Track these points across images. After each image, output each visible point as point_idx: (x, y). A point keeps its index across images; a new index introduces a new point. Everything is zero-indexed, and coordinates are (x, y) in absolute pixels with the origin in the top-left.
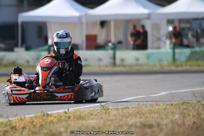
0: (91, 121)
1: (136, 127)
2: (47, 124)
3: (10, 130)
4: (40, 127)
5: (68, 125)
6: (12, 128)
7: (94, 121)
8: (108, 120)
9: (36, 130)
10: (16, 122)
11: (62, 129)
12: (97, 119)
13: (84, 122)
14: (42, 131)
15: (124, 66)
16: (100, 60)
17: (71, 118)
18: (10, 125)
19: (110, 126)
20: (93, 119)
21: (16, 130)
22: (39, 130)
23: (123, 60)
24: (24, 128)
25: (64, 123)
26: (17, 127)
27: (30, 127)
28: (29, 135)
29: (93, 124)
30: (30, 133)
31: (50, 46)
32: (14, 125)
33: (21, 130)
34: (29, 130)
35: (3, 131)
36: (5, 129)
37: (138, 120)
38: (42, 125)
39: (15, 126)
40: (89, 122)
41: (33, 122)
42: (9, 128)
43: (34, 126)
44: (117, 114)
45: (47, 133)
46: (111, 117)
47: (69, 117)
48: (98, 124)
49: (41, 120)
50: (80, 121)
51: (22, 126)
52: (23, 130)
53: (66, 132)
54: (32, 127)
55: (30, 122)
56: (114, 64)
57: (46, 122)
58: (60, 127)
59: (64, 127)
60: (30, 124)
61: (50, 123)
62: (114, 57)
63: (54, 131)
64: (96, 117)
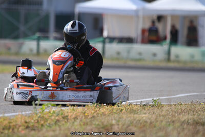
0: (143, 115)
1: (188, 123)
2: (99, 115)
3: (62, 119)
4: (91, 118)
5: (120, 118)
6: (63, 118)
7: (147, 115)
8: (160, 115)
9: (88, 121)
10: (68, 112)
11: (114, 122)
12: (149, 113)
13: (136, 115)
14: (94, 123)
15: (178, 62)
16: (155, 55)
17: (123, 111)
18: (62, 114)
19: (162, 121)
20: (145, 114)
21: (68, 119)
22: (90, 121)
23: (177, 56)
24: (76, 118)
25: (116, 115)
26: (69, 117)
27: (82, 117)
28: (80, 125)
29: (144, 118)
30: (82, 124)
31: (105, 39)
32: (66, 114)
33: (73, 120)
34: (81, 120)
35: (55, 120)
36: (57, 118)
37: (190, 117)
38: (94, 117)
39: (67, 116)
40: (140, 116)
41: (85, 113)
42: (60, 117)
43: (86, 117)
44: (170, 110)
45: (98, 125)
46: (164, 113)
47: (121, 110)
48: (150, 119)
49: (93, 112)
50: (132, 115)
51: (74, 116)
52: (75, 121)
53: (118, 125)
54: (84, 117)
55: (82, 112)
56: (169, 60)
57: (98, 114)
58: (112, 120)
59: (115, 120)
60: (82, 114)
61: (101, 115)
62: (169, 53)
63: (105, 123)
64: (148, 111)
